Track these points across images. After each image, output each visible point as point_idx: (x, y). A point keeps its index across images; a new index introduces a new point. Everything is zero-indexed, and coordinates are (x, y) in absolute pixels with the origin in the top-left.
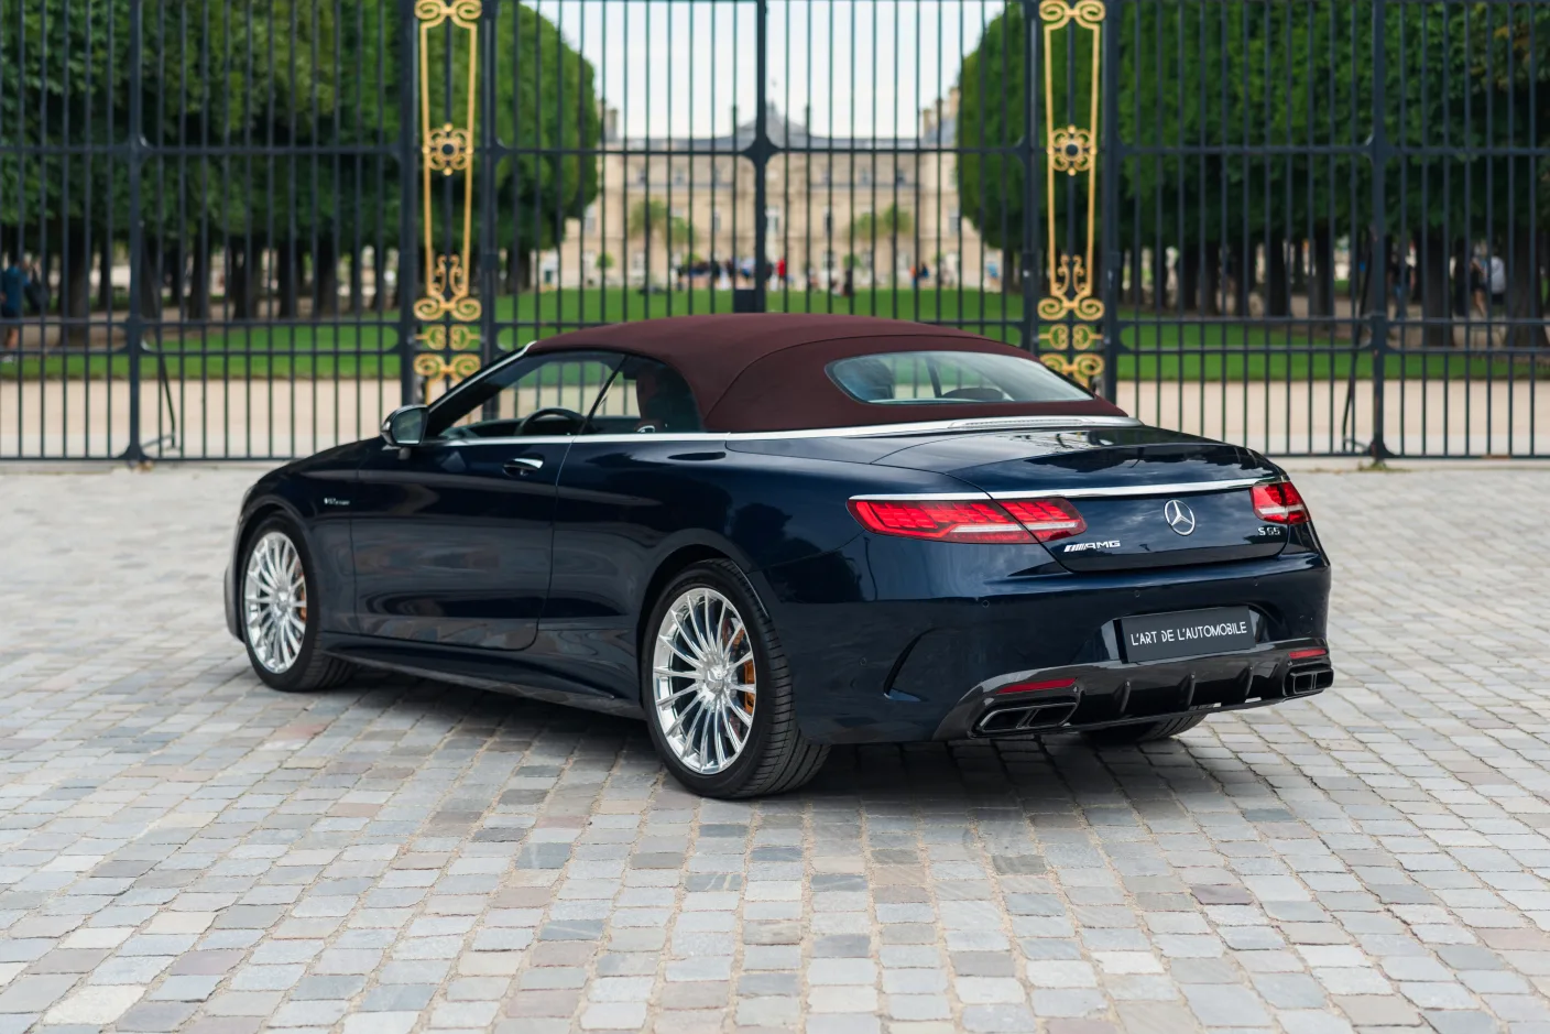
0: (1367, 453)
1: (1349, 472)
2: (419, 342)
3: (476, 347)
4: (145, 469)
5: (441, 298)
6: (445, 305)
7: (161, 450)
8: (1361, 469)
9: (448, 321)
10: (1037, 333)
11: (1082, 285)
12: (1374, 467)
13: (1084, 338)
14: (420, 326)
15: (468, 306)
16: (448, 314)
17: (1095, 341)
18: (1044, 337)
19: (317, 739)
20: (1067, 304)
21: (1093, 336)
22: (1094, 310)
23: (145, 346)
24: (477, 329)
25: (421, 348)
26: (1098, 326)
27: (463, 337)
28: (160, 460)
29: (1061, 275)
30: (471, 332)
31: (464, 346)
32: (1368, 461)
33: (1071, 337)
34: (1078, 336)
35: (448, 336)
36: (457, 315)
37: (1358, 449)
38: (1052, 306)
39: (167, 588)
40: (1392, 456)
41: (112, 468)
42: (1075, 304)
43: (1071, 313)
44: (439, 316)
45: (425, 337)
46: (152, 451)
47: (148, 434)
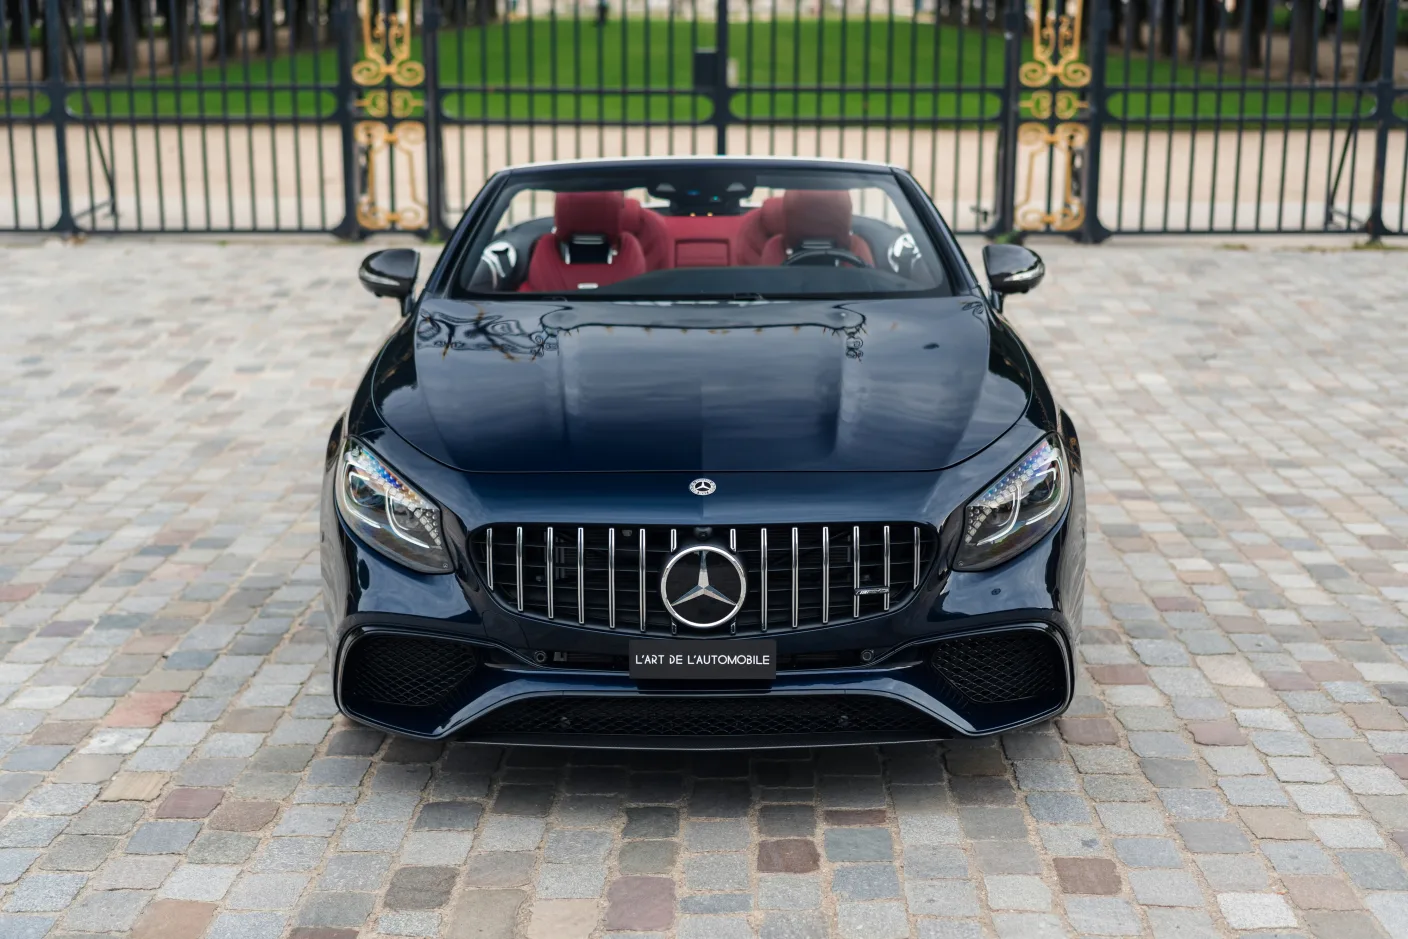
0: (1364, 230)
1: (1344, 250)
2: (361, 108)
3: (419, 114)
4: (78, 242)
5: (381, 60)
6: (386, 69)
7: (94, 220)
8: (1357, 247)
9: (389, 86)
10: (1017, 100)
11: (1068, 48)
12: (1369, 245)
13: (1067, 106)
14: (361, 91)
15: (410, 70)
16: (388, 78)
17: (1081, 110)
18: (1026, 104)
19: (166, 726)
20: (1051, 69)
21: (1077, 104)
22: (1079, 74)
23: (70, 111)
24: (420, 94)
25: (364, 114)
26: (1082, 93)
27: (406, 103)
28: (94, 232)
29: (1045, 37)
30: (415, 97)
31: (408, 113)
32: (1364, 239)
33: (1054, 104)
34: (1062, 102)
35: (390, 103)
36: (399, 80)
37: (1354, 226)
38: (1034, 71)
39: (71, 408)
40: (1389, 233)
41: (44, 241)
42: (1059, 69)
43: (1055, 78)
44: (379, 80)
45: (366, 102)
46: (84, 222)
47: (79, 203)
